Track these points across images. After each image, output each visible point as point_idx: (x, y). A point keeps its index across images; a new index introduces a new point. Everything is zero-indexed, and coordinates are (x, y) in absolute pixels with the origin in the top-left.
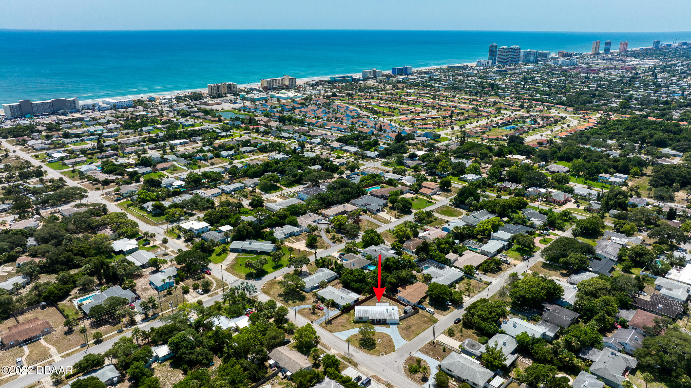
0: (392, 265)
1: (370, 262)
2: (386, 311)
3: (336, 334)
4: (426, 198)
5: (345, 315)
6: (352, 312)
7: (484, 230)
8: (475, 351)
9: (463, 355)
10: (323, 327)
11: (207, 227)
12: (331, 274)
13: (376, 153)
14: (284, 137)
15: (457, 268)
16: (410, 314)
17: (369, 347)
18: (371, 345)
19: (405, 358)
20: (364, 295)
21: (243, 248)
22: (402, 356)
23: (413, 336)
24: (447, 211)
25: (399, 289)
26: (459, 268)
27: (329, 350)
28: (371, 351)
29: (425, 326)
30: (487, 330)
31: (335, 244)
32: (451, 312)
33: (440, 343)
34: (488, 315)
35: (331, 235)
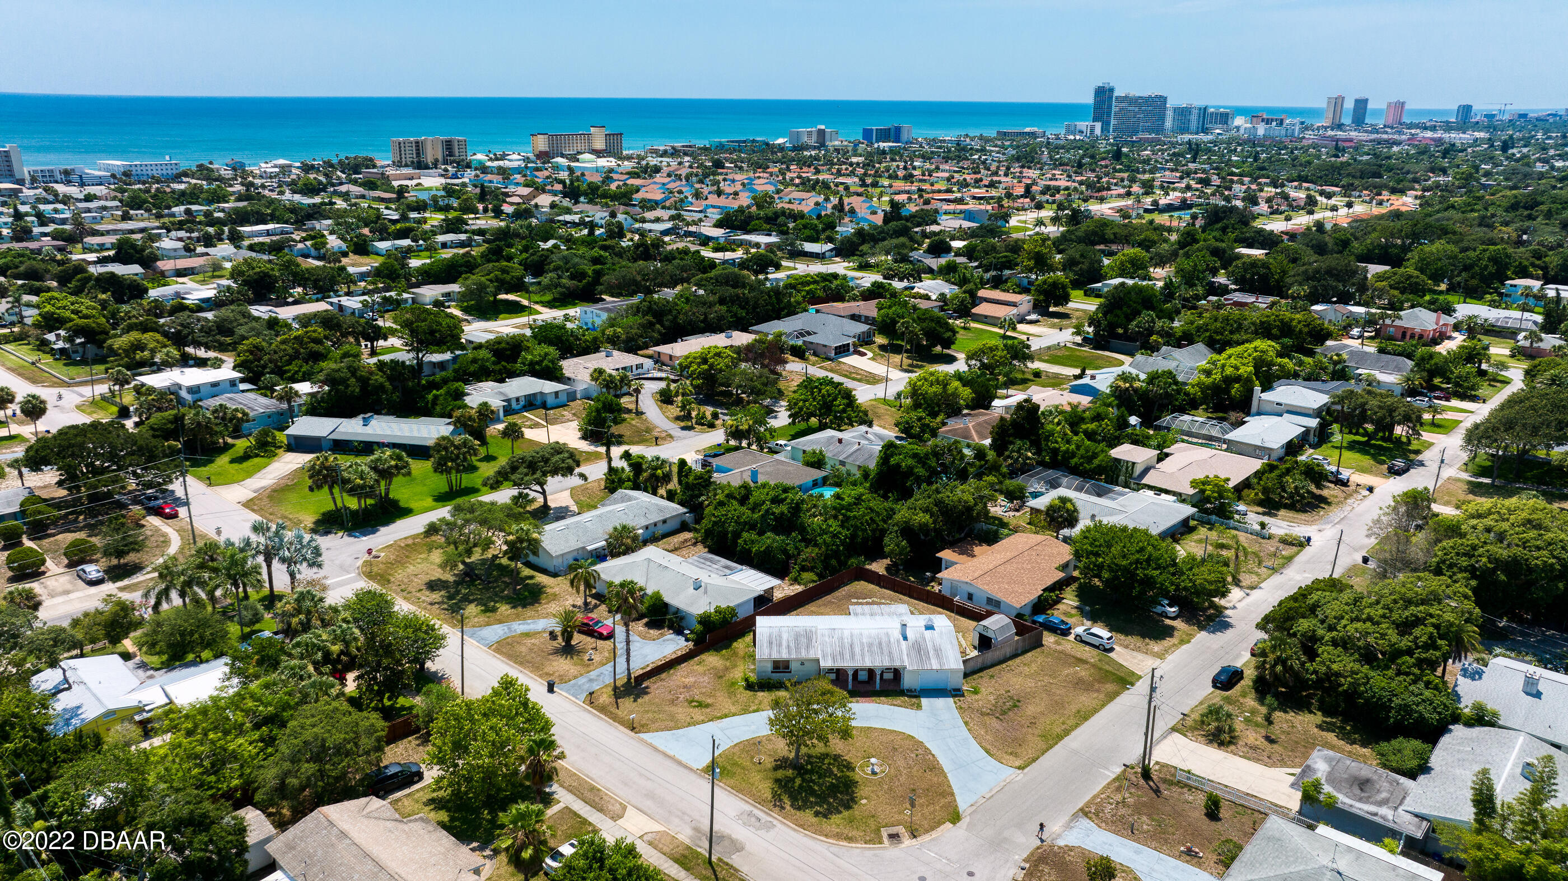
0: (911, 468)
1: (818, 474)
2: (897, 634)
3: (658, 738)
4: (996, 330)
5: (712, 660)
6: (740, 645)
7: (1229, 381)
8: (1385, 811)
9: (1323, 829)
10: (603, 709)
11: (233, 382)
12: (661, 510)
13: (830, 246)
15: (1160, 491)
16: (1008, 651)
17: (822, 799)
18: (834, 789)
19: (1019, 856)
20: (796, 581)
21: (334, 436)
22: (997, 844)
23: (1035, 742)
24: (1068, 357)
25: (946, 555)
26: (1167, 492)
27: (616, 817)
28: (836, 818)
29: (1086, 700)
30: (1405, 708)
31: (691, 433)
32: (1182, 642)
33: (1181, 777)
34: (1393, 636)
35: (674, 411)
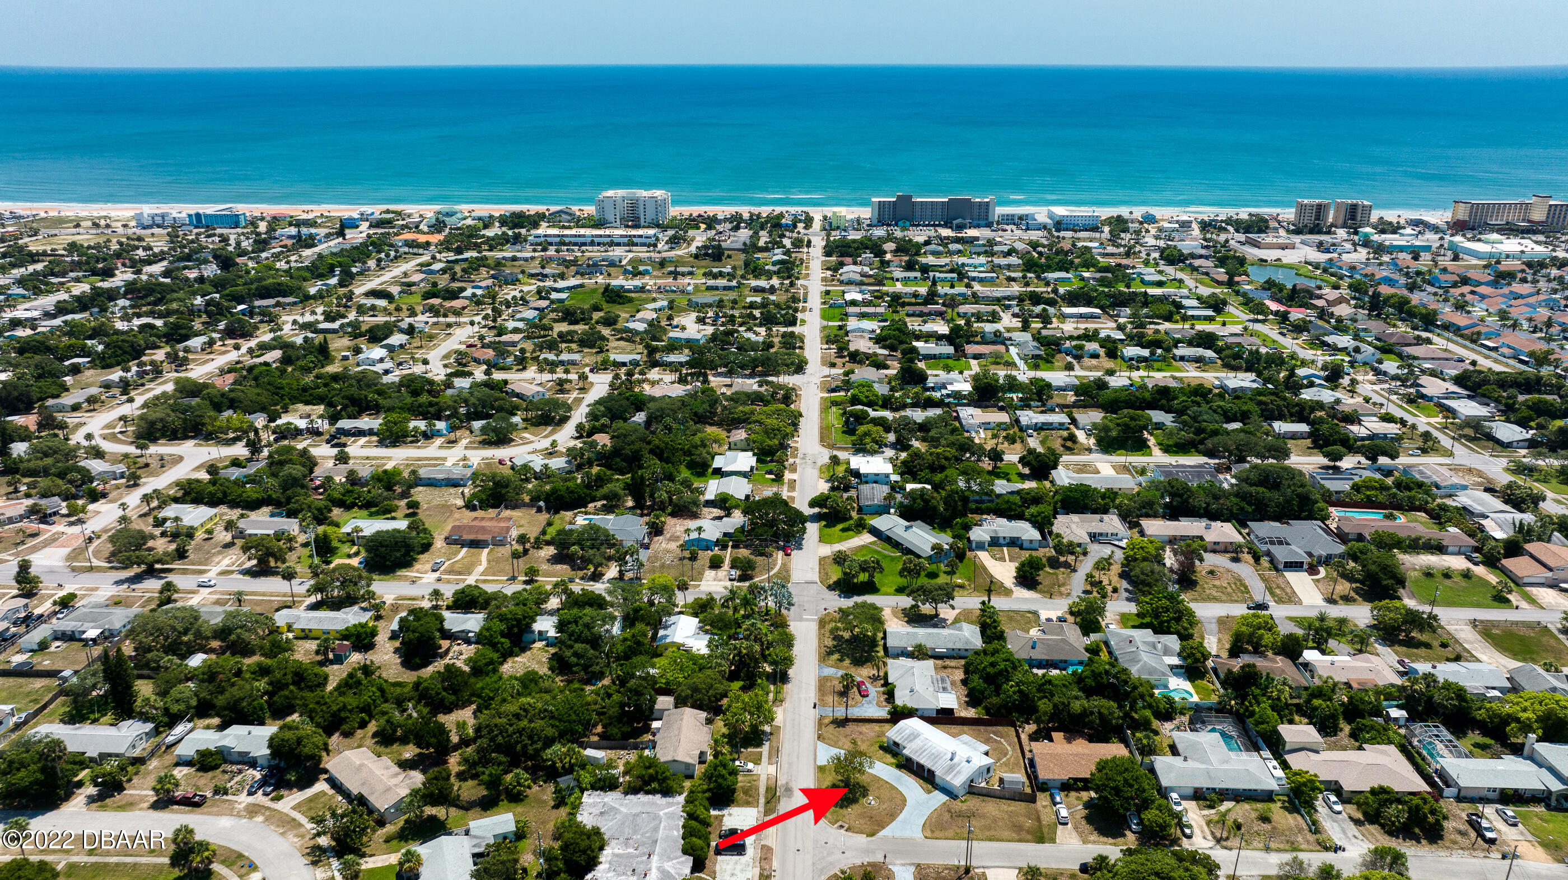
2: (949, 756)
3: (822, 746)
10: (820, 724)
11: (887, 476)
12: (970, 644)
14: (1328, 345)
16: (1007, 794)
18: (848, 799)
19: (867, 859)
21: (888, 533)
22: (869, 851)
27: (770, 764)
29: (1006, 834)
35: (1099, 576)
